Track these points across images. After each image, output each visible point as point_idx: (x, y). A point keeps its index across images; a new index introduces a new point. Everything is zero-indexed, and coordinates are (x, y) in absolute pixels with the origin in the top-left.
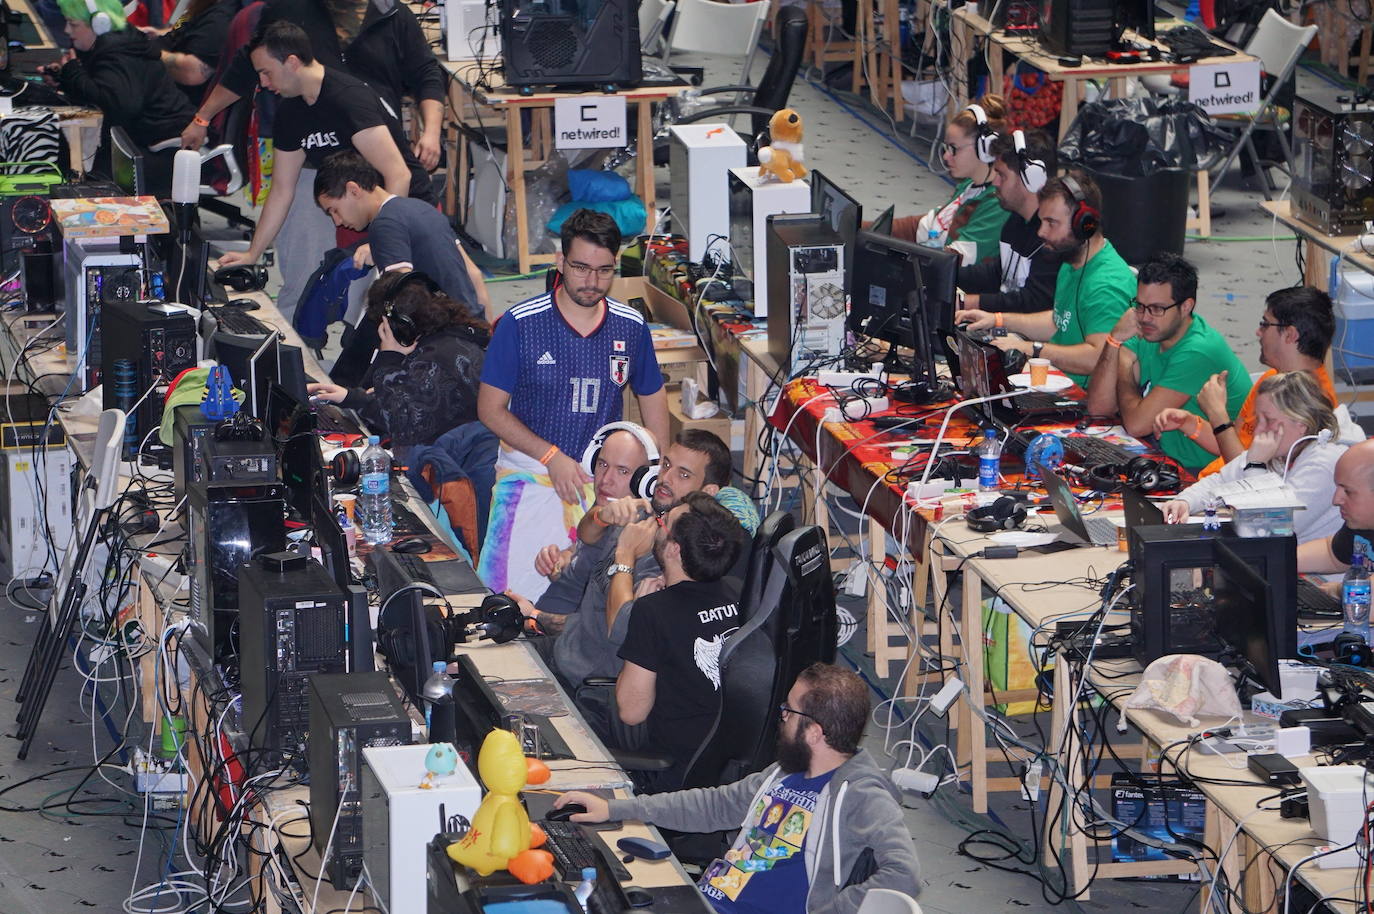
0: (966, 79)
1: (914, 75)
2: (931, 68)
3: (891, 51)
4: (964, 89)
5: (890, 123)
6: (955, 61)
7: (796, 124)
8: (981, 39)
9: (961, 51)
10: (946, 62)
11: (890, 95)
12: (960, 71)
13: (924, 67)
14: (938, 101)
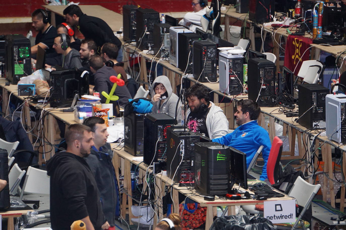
0: (162, 206)
1: (138, 204)
2: (146, 200)
3: (127, 193)
4: (161, 210)
5: (127, 226)
6: (157, 197)
7: (83, 227)
8: (169, 187)
9: (160, 193)
10: (153, 197)
11: (127, 213)
12: (159, 202)
13: (142, 200)
14: (149, 215)
